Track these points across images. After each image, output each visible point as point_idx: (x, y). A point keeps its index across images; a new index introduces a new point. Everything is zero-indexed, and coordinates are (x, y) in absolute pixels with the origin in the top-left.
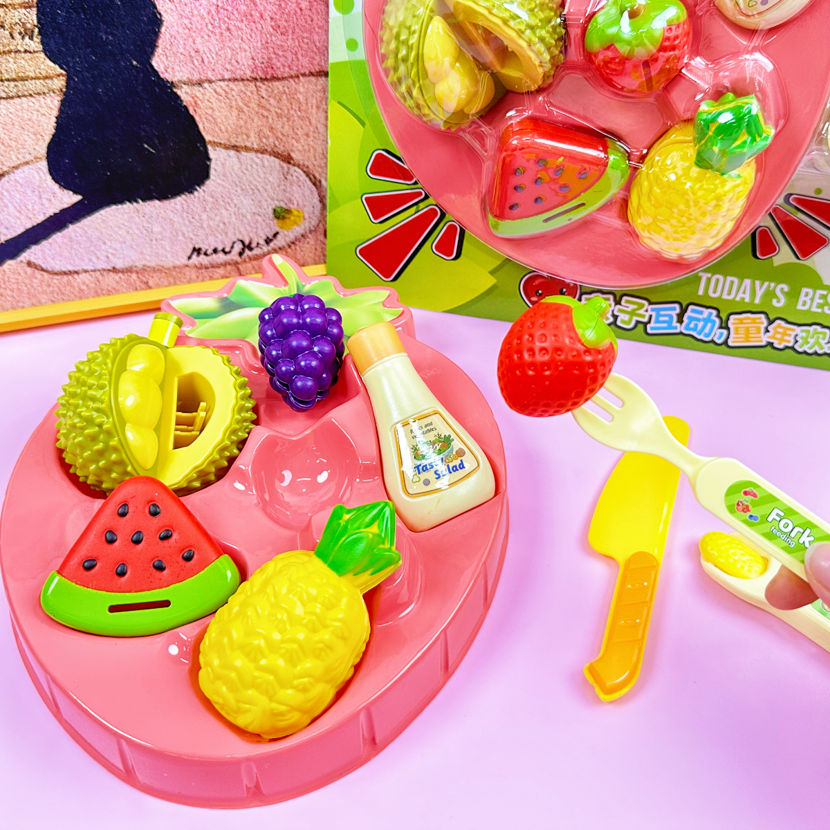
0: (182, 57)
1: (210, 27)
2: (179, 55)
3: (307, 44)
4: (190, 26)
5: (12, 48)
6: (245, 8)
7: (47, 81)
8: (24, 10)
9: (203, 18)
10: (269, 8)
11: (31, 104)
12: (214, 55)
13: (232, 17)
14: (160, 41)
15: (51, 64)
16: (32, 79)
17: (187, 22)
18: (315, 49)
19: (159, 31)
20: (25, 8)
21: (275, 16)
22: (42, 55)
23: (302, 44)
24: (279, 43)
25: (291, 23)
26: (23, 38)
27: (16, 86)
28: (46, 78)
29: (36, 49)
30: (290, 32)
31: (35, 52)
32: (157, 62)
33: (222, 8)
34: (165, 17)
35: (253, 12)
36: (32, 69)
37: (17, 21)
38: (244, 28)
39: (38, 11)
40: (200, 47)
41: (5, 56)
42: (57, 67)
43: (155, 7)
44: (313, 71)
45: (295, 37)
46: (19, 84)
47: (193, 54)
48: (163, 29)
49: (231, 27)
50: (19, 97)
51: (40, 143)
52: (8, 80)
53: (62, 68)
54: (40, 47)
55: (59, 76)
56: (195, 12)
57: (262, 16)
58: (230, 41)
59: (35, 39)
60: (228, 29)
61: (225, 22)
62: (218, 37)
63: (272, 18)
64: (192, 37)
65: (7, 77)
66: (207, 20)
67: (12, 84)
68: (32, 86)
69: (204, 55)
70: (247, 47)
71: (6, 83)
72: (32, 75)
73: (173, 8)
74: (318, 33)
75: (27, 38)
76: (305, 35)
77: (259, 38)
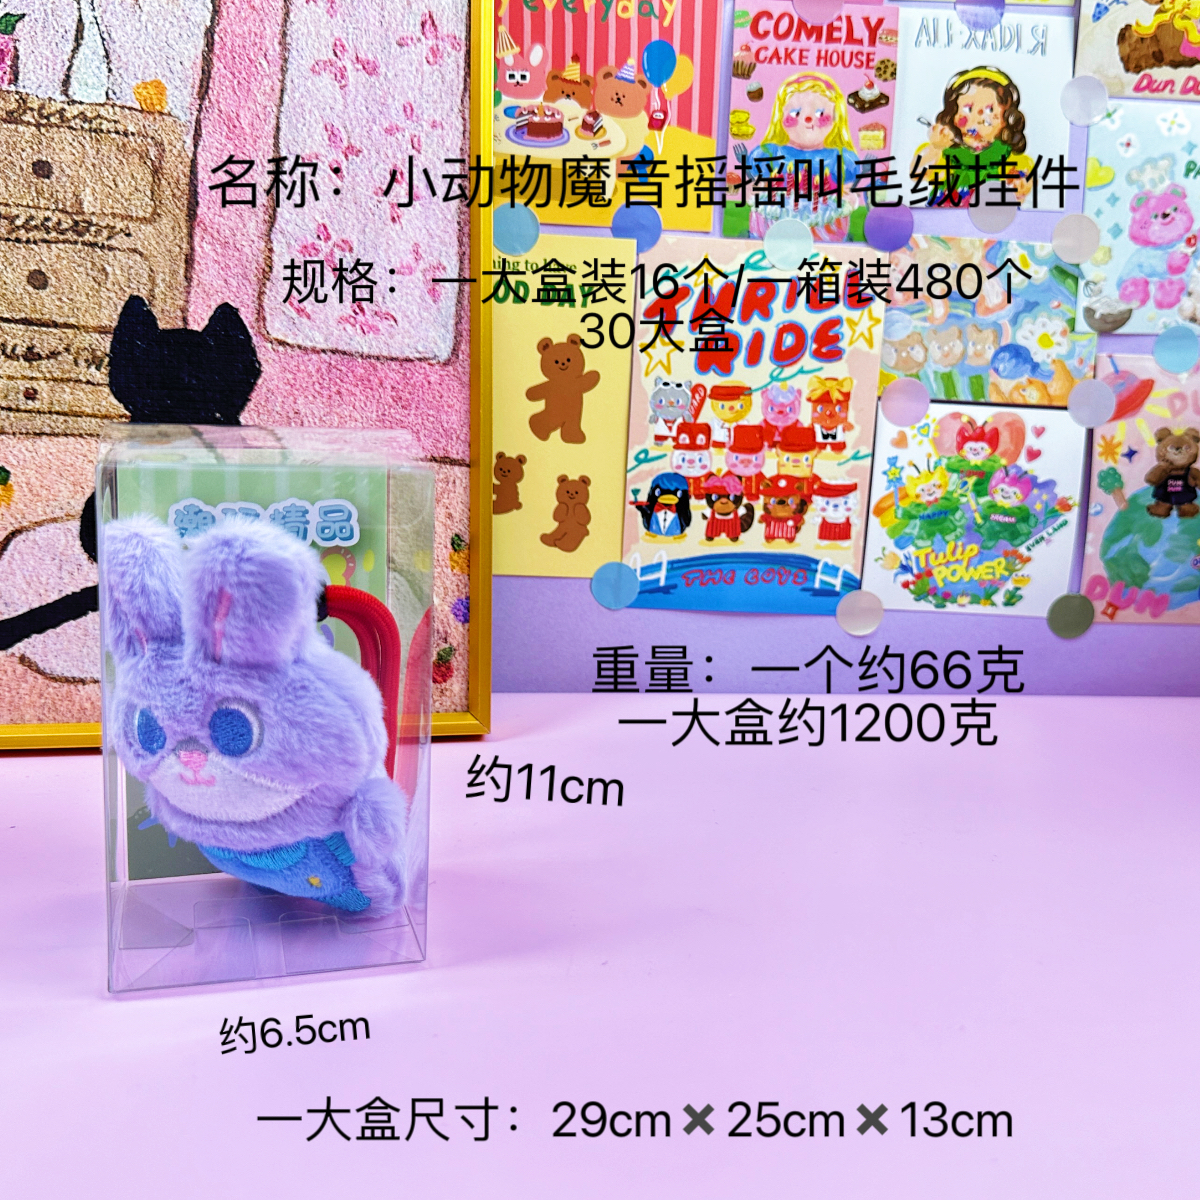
0: (277, 417)
1: (317, 387)
2: (274, 414)
3: (433, 423)
4: (293, 382)
5: (73, 375)
6: (363, 371)
7: (105, 421)
8: (97, 336)
9: (310, 375)
10: (391, 375)
11: (78, 446)
12: (317, 420)
13: (346, 380)
14: (254, 394)
15: (115, 402)
16: (88, 415)
17: (290, 376)
18: (441, 430)
19: (255, 383)
20: (100, 333)
21: (397, 386)
22: (107, 390)
23: (426, 422)
24: (398, 417)
25: (415, 396)
26: (88, 367)
27: (65, 421)
28: (105, 417)
29: (101, 382)
30: (414, 406)
31: (101, 385)
32: (245, 418)
33: (335, 367)
34: (265, 367)
35: (371, 378)
36: (90, 404)
37: (87, 346)
38: (358, 393)
39: (114, 338)
40: (301, 407)
41: (61, 385)
42: (121, 406)
43: (254, 353)
44: (436, 455)
45: (420, 411)
46: (70, 420)
47: (291, 415)
48: (260, 381)
49: (343, 390)
50: (66, 435)
51: (78, 497)
52: (58, 413)
53: (127, 408)
54: (107, 380)
55: (121, 417)
56: (302, 367)
57: (381, 384)
58: (339, 405)
59: (103, 370)
60: (339, 393)
61: (336, 384)
62: (324, 400)
63: (393, 388)
64: (293, 395)
65: (58, 409)
66: (314, 379)
67: (62, 418)
68: (85, 424)
69: (305, 419)
70: (358, 417)
71: (55, 416)
72: (88, 411)
73: (276, 358)
74: (446, 412)
75: (93, 368)
76: (431, 412)
77: (375, 408)
